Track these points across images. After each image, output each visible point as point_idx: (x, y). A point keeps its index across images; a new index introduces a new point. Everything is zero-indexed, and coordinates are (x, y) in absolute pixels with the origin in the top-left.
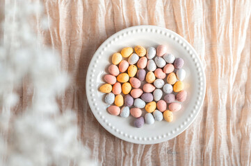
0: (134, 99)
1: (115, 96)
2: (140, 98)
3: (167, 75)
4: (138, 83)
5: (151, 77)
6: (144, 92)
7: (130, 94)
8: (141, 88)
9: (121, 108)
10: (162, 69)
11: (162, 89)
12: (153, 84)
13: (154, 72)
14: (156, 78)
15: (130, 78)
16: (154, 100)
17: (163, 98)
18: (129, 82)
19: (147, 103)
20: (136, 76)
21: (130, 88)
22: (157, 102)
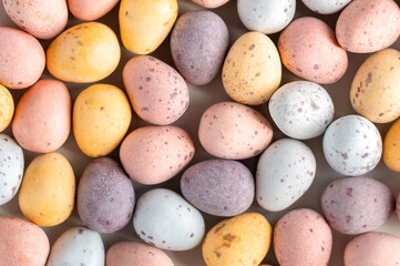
0: (141, 190)
1: (30, 157)
2: (173, 184)
3: (356, 61)
4: (171, 94)
5: (257, 68)
6: (201, 156)
7: (114, 155)
8: (189, 125)
9: (55, 234)
10: (331, 20)
11: (315, 144)
12: (261, 110)
13: (275, 37)
14: (288, 76)
15: (126, 56)
16: (255, 207)
17: (312, 200)
18: (115, 79)
19: (212, 221)
20: (164, 53)
21: (124, 120)
22: (274, 219)
